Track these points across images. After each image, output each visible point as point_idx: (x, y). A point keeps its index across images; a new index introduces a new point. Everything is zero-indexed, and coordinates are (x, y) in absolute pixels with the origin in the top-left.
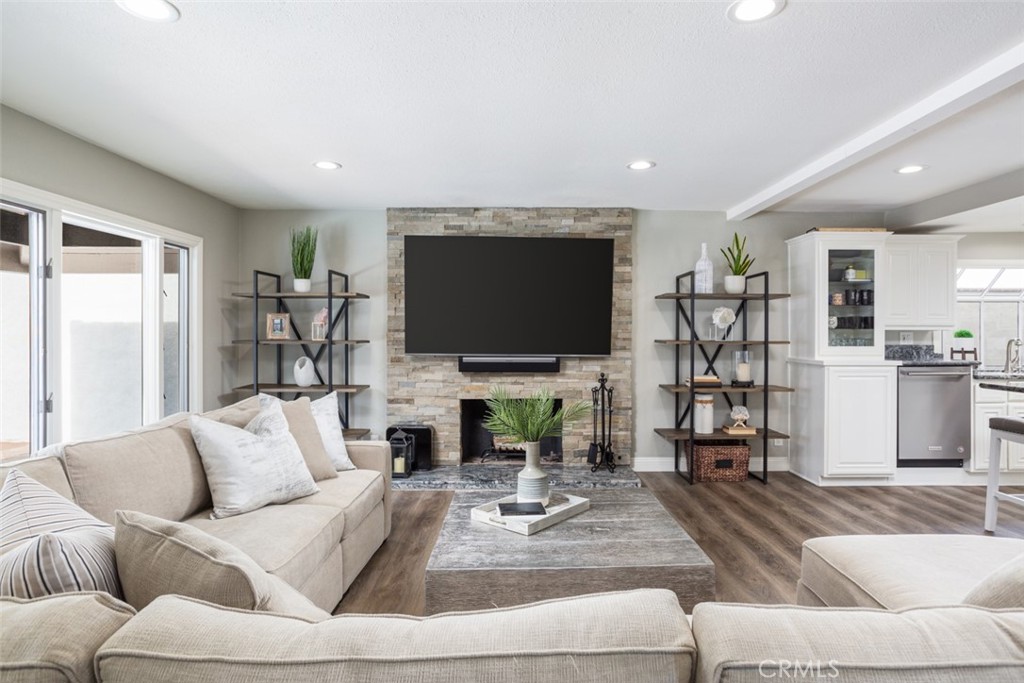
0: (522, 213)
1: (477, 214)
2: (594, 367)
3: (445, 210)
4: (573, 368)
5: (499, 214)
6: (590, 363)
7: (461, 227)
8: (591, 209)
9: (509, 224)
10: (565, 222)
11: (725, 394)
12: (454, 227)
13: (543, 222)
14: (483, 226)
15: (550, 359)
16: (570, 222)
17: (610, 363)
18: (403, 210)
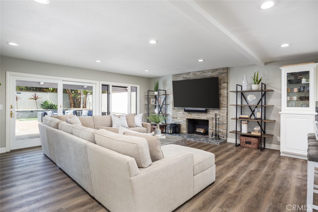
0: (199, 72)
1: (189, 74)
2: (217, 112)
3: (183, 74)
4: (211, 112)
5: (194, 73)
6: (215, 111)
7: (186, 77)
8: (216, 69)
9: (196, 75)
10: (209, 73)
11: (258, 122)
12: (185, 78)
13: (204, 74)
14: (191, 77)
15: (204, 109)
16: (211, 73)
17: (221, 111)
18: (175, 75)
